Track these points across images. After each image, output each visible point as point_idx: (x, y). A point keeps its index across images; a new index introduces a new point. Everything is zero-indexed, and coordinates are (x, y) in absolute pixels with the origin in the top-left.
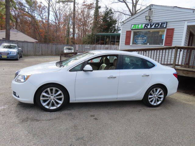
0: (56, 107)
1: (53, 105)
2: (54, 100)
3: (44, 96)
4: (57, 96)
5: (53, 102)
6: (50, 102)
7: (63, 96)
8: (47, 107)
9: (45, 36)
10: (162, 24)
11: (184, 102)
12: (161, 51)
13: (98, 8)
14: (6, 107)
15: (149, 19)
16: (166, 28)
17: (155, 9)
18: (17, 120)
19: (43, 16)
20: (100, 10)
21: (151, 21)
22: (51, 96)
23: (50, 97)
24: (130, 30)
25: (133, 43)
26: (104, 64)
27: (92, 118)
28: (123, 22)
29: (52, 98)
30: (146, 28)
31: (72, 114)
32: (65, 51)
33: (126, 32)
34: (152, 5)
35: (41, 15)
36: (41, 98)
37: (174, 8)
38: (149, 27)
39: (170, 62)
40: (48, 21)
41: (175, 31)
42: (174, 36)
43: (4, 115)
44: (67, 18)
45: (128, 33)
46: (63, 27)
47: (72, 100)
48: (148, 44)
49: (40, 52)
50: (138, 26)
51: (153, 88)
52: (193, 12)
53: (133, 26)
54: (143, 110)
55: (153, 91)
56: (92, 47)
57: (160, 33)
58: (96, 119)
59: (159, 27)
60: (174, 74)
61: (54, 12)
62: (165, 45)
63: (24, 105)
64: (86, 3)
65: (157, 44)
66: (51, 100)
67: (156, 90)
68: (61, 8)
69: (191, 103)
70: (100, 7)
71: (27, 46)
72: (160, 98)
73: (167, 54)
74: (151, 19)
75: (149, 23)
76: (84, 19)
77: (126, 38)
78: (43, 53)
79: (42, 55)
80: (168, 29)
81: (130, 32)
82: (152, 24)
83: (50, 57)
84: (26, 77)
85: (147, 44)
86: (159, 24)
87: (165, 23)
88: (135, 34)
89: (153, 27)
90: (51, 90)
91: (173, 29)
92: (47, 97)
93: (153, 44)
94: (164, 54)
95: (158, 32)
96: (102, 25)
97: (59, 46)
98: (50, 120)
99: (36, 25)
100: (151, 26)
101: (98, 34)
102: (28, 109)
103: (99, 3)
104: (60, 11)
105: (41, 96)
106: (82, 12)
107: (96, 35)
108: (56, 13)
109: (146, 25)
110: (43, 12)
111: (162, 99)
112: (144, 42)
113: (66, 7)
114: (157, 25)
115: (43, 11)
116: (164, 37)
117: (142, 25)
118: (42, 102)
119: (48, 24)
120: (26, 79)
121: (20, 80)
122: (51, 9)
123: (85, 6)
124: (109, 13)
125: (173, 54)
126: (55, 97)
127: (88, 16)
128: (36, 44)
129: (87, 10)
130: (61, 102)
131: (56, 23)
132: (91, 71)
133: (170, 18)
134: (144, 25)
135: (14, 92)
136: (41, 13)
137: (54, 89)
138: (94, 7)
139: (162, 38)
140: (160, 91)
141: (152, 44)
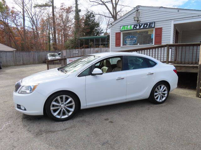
0: (67, 115)
1: (64, 114)
2: (65, 108)
3: (54, 106)
4: (68, 104)
5: (64, 110)
6: (61, 111)
7: (73, 103)
8: (59, 117)
9: (22, 44)
10: (150, 24)
11: (183, 95)
12: (154, 50)
13: (78, 11)
14: (10, 122)
15: (137, 20)
16: (154, 27)
17: (141, 10)
18: (30, 135)
19: (17, 22)
20: (80, 14)
21: (139, 21)
22: (62, 104)
23: (60, 106)
24: (119, 31)
25: (124, 45)
26: (104, 67)
27: (107, 121)
28: (112, 24)
29: (63, 106)
30: (135, 28)
31: (85, 121)
32: (50, 58)
33: (115, 34)
34: (139, 6)
35: (15, 21)
36: (52, 108)
37: (160, 8)
38: (138, 27)
39: (164, 60)
40: (24, 28)
41: (163, 30)
42: (163, 35)
43: (13, 132)
44: (44, 24)
45: (118, 35)
46: (41, 33)
47: (83, 106)
48: (139, 44)
49: (22, 61)
50: (127, 27)
51: (158, 85)
52: (178, 11)
53: (122, 27)
54: (151, 108)
55: (158, 88)
56: (81, 52)
57: (149, 33)
58: (111, 122)
59: (148, 27)
60: (174, 70)
61: (31, 18)
62: (155, 44)
63: (30, 119)
64: (63, 7)
65: (147, 44)
66: (62, 109)
67: (161, 87)
68: (37, 13)
69: (189, 96)
70: (80, 11)
71: (6, 56)
72: (164, 94)
73: (159, 52)
74: (139, 20)
75: (138, 23)
76: (64, 24)
77: (116, 40)
78: (25, 62)
79: (24, 64)
80: (156, 29)
81: (120, 33)
82: (141, 24)
83: (33, 65)
84: (32, 88)
85: (137, 44)
86: (147, 24)
87: (153, 23)
88: (125, 35)
89: (142, 27)
90: (61, 98)
91: (161, 29)
92: (58, 106)
93: (143, 44)
94: (157, 52)
95: (147, 32)
96: (84, 29)
97: (42, 54)
98: (66, 129)
99: (11, 32)
100: (140, 26)
101: (81, 38)
102: (37, 122)
103: (78, 6)
104: (36, 16)
105: (51, 106)
106: (60, 16)
107: (79, 39)
108: (32, 18)
109: (135, 26)
110: (17, 18)
111: (166, 95)
112: (134, 43)
113: (42, 11)
114: (145, 26)
115: (17, 16)
116: (153, 37)
117: (131, 26)
118: (52, 112)
119: (24, 30)
120: (32, 89)
121: (26, 92)
122: (25, 15)
123: (63, 10)
124: (90, 16)
125: (166, 52)
126: (65, 105)
127: (67, 20)
128: (16, 54)
129: (65, 14)
130: (72, 110)
131: (33, 29)
132: (102, 74)
133: (157, 18)
134: (132, 26)
135: (18, 105)
136: (15, 19)
137: (64, 96)
138: (72, 11)
139: (152, 38)
140: (164, 88)
141: (141, 44)
